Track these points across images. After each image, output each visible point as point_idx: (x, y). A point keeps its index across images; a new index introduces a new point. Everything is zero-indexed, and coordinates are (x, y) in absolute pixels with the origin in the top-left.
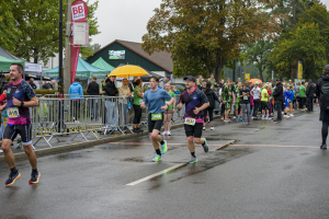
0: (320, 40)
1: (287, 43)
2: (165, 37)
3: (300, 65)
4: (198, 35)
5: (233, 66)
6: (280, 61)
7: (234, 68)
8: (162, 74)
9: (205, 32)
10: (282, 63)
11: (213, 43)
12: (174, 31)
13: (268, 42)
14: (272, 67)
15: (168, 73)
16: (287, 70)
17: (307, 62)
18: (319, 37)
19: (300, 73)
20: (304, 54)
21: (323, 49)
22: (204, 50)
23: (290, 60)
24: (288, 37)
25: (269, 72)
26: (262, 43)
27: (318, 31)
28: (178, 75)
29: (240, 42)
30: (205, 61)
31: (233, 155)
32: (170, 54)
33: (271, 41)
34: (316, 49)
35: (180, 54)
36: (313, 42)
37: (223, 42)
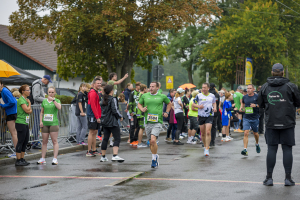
0: (280, 28)
1: (230, 32)
2: (46, 18)
3: (248, 65)
4: (97, 17)
5: (147, 65)
6: (220, 57)
7: (150, 68)
8: (41, 74)
9: (107, 12)
10: (222, 62)
11: (119, 28)
12: (60, 9)
13: (201, 28)
14: (207, 67)
15: (50, 73)
16: (230, 71)
17: (259, 59)
18: (278, 23)
19: (248, 77)
20: (255, 48)
21: (284, 41)
22: (105, 39)
23: (233, 57)
24: (231, 22)
25: (203, 75)
26: (193, 30)
27: (277, 15)
28: (66, 75)
29: (160, 28)
30: (105, 55)
31: (138, 193)
32: (53, 45)
33: (206, 28)
34: (273, 40)
35: (68, 45)
36: (269, 31)
37: (133, 27)
